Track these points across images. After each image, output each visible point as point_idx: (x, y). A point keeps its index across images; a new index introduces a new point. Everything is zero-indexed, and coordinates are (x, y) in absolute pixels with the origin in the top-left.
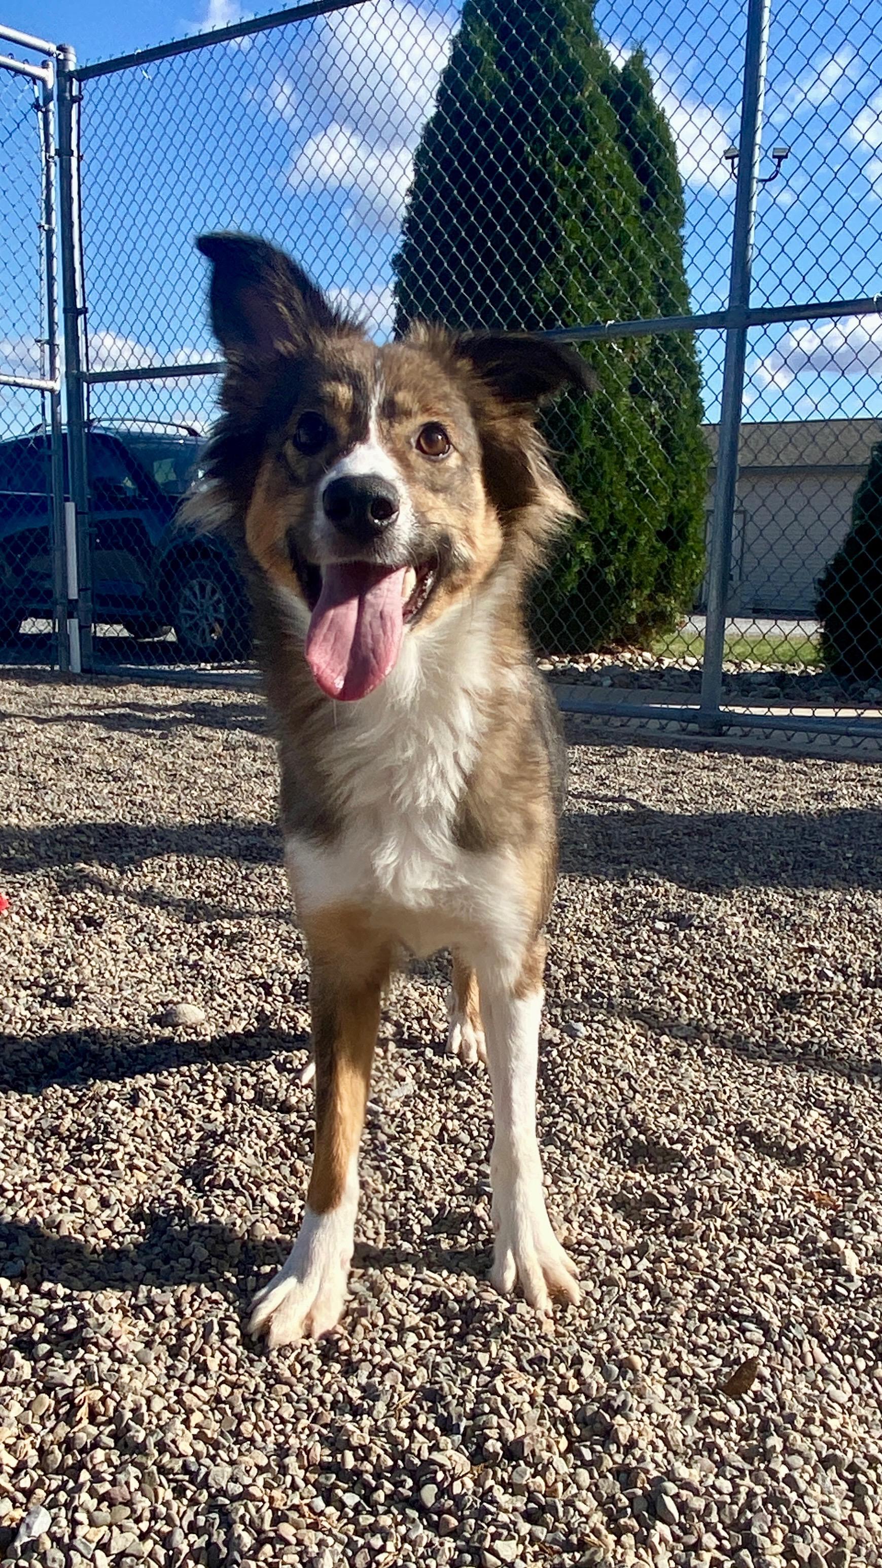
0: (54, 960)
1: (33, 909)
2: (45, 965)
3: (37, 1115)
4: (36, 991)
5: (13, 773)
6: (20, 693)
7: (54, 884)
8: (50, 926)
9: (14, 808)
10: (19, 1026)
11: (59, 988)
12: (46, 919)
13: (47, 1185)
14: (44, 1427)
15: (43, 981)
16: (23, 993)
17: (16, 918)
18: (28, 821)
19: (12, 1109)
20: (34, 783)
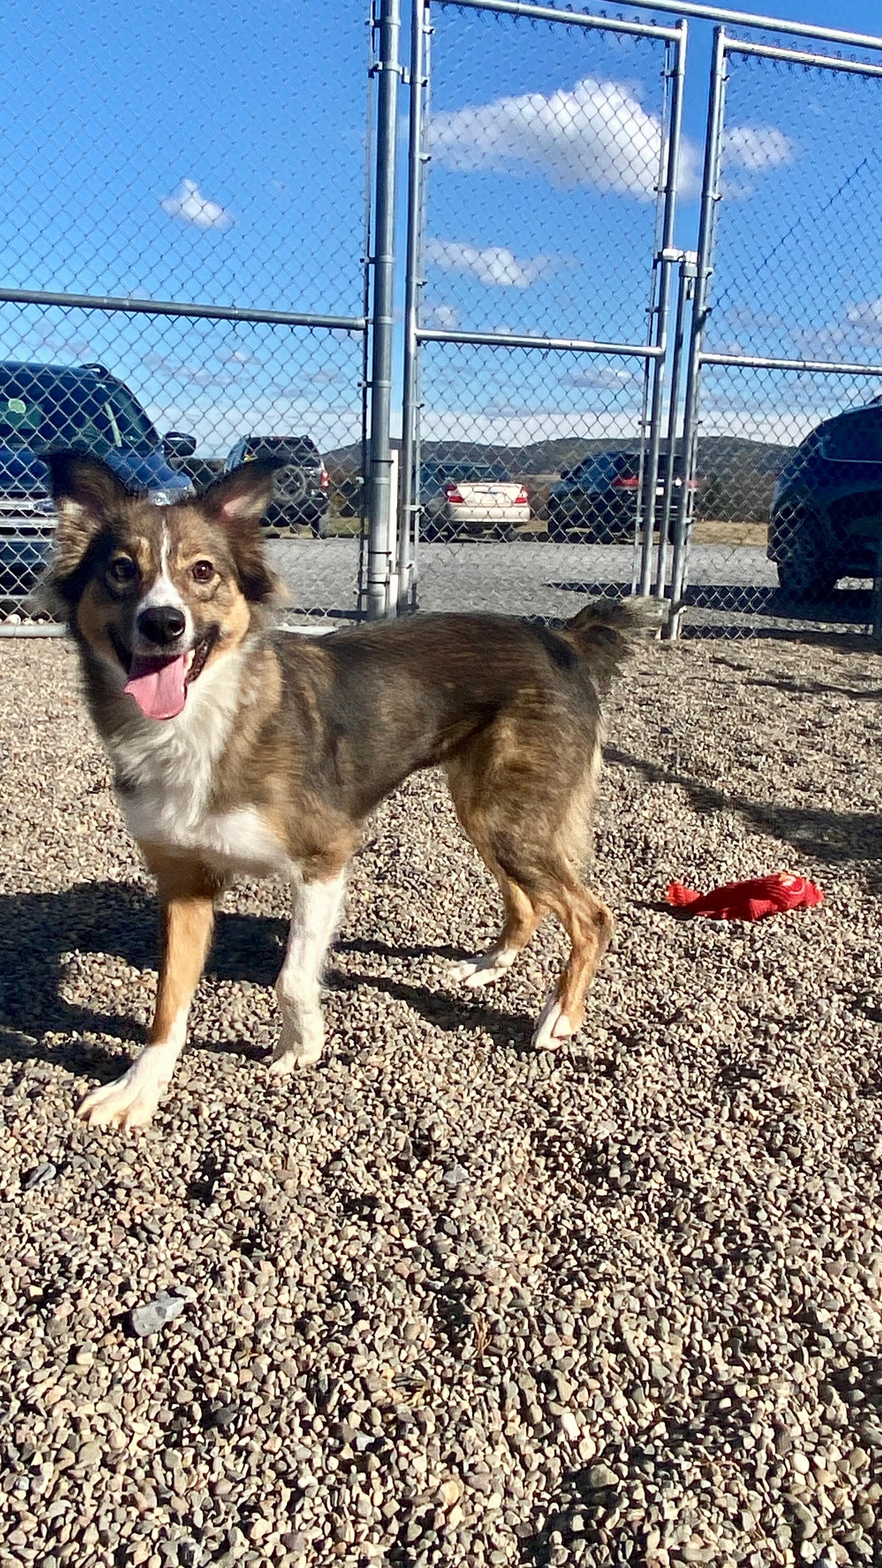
0: (864, 965)
1: (845, 906)
2: (856, 970)
3: (850, 1136)
4: (848, 997)
5: (828, 752)
6: (835, 662)
7: (864, 880)
8: (860, 925)
9: (828, 790)
10: (833, 1035)
11: (870, 999)
12: (856, 917)
13: (860, 1217)
14: (860, 1482)
15: (855, 989)
16: (836, 997)
17: (829, 913)
18: (842, 807)
19: (828, 1124)
20: (846, 764)
